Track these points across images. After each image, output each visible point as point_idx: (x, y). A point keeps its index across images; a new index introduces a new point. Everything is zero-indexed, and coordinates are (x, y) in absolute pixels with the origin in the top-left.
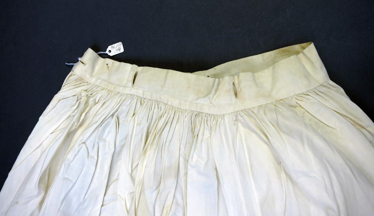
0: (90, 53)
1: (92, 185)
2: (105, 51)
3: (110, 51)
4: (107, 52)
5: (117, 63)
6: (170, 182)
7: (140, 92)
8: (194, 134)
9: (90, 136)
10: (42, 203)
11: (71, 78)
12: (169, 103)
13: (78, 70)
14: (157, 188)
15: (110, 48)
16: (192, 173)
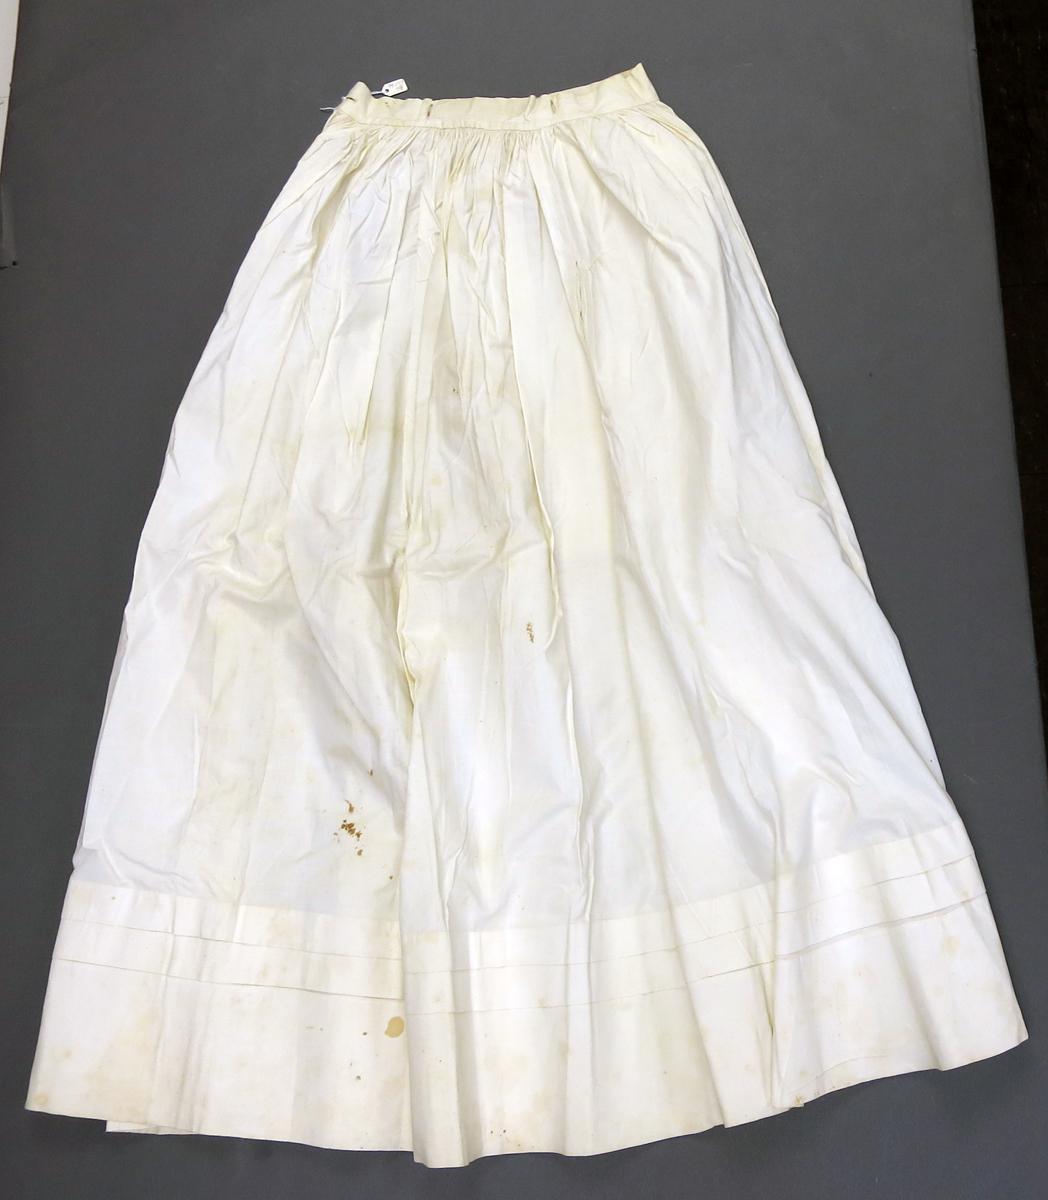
0: (360, 89)
1: (385, 229)
2: (381, 90)
3: (387, 90)
4: (383, 91)
5: (399, 101)
6: (484, 207)
7: (438, 123)
8: (508, 154)
9: (378, 171)
10: (315, 258)
11: (338, 117)
12: (478, 126)
13: (346, 107)
14: (469, 211)
15: (386, 86)
16: (508, 196)
